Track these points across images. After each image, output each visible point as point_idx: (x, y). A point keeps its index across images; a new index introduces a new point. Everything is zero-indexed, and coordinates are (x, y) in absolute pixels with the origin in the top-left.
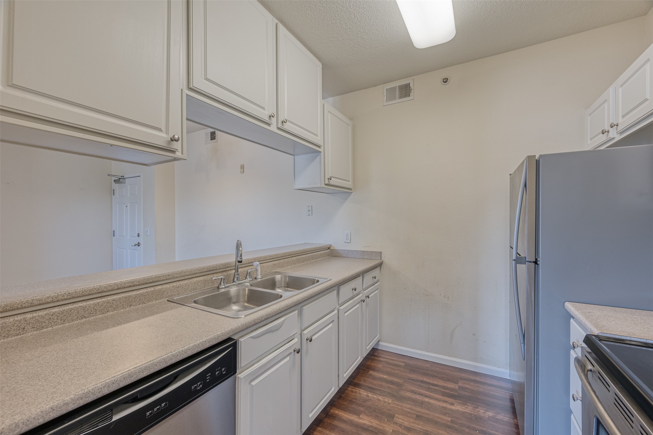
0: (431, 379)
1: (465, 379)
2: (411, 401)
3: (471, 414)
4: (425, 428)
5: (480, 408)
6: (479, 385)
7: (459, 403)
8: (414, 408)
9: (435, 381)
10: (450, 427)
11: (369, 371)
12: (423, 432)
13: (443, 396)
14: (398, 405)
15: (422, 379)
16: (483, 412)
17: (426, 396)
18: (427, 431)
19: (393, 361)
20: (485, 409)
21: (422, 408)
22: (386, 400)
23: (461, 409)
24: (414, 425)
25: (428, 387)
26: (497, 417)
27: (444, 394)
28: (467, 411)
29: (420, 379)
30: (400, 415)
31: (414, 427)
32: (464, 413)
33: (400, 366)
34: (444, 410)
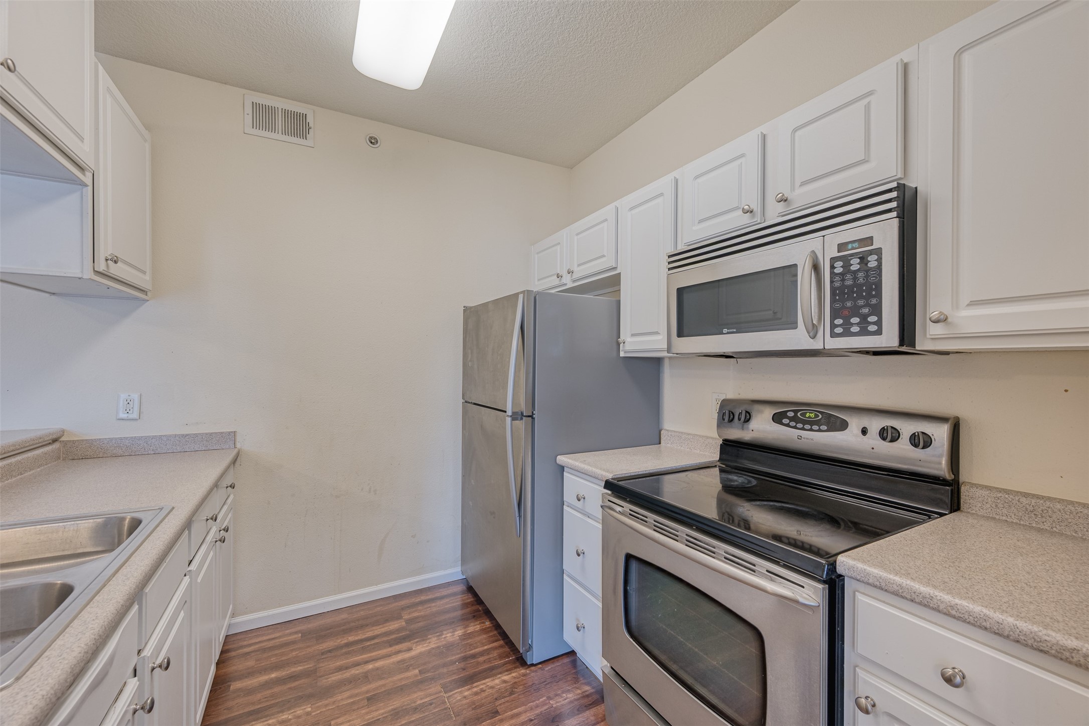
0: (360, 632)
1: (408, 607)
2: (345, 684)
3: (438, 647)
4: (391, 708)
5: (445, 632)
6: (429, 605)
7: (417, 642)
8: (356, 691)
9: (369, 631)
10: (421, 682)
11: (229, 686)
12: (391, 715)
13: (391, 646)
14: (326, 705)
15: (346, 641)
16: (451, 636)
17: (367, 662)
18: (395, 709)
19: (273, 642)
20: (451, 630)
21: (370, 683)
22: (298, 712)
23: (424, 649)
24: (371, 716)
25: (363, 647)
26: (468, 632)
27: (391, 644)
28: (433, 646)
29: (343, 642)
30: (338, 718)
31: (373, 718)
32: (429, 651)
33: (293, 642)
34: (403, 664)
